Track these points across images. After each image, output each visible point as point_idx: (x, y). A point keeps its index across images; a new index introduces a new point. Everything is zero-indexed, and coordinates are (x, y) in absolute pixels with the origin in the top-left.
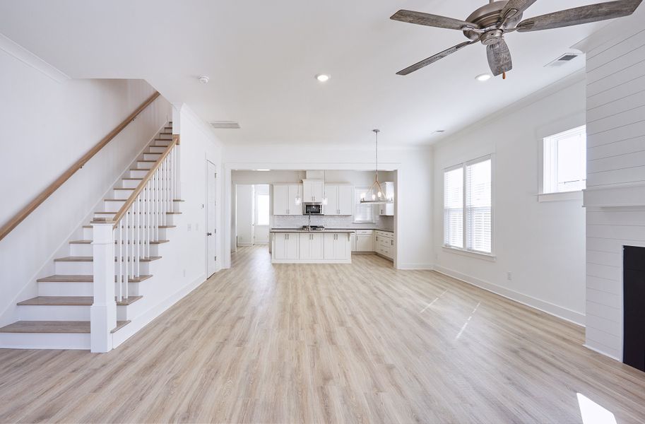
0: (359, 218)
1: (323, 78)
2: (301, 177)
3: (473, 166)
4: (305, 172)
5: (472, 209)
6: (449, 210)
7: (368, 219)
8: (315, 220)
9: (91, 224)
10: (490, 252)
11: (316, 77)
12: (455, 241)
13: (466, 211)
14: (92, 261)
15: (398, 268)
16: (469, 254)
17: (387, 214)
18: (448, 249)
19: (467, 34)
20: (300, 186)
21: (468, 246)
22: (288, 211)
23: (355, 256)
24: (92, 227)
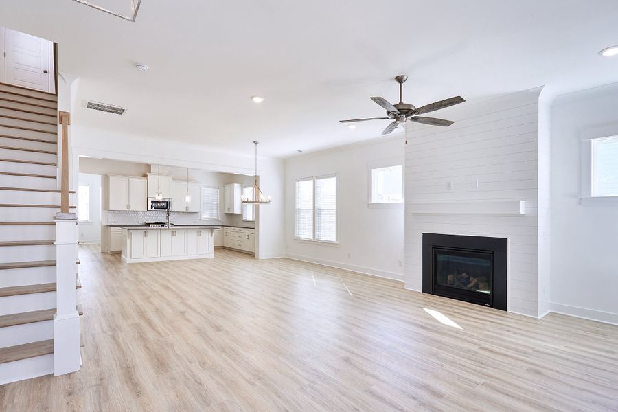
0: (206, 215)
1: (258, 100)
2: (145, 171)
3: (322, 180)
4: (149, 166)
5: (319, 211)
6: (299, 211)
7: (215, 216)
8: (160, 217)
9: (55, 221)
10: (335, 240)
11: (252, 97)
12: (306, 233)
13: (316, 213)
14: (55, 265)
15: (260, 258)
16: (317, 243)
17: (235, 212)
18: (299, 240)
19: (389, 113)
20: (143, 180)
21: (317, 237)
22: (129, 206)
23: (218, 251)
24: (55, 224)
